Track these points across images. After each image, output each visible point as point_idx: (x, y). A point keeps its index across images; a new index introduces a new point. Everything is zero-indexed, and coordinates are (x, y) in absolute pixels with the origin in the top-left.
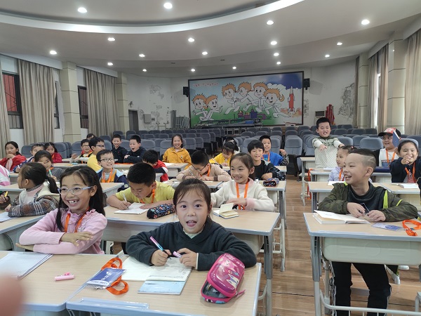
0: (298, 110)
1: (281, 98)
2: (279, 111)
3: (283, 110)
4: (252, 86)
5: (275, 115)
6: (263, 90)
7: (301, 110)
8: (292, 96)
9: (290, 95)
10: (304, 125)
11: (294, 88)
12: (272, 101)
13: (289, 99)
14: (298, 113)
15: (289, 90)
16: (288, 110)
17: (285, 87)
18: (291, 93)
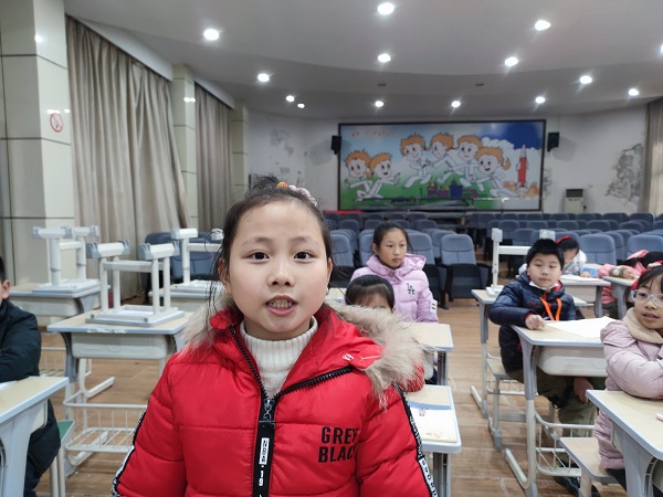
0: (533, 186)
1: (505, 164)
2: (501, 186)
3: (507, 185)
5: (494, 192)
6: (475, 148)
7: (538, 186)
8: (523, 161)
9: (521, 160)
11: (528, 146)
12: (488, 170)
13: (519, 167)
14: (532, 190)
15: (519, 151)
16: (516, 185)
17: (512, 146)
18: (523, 156)
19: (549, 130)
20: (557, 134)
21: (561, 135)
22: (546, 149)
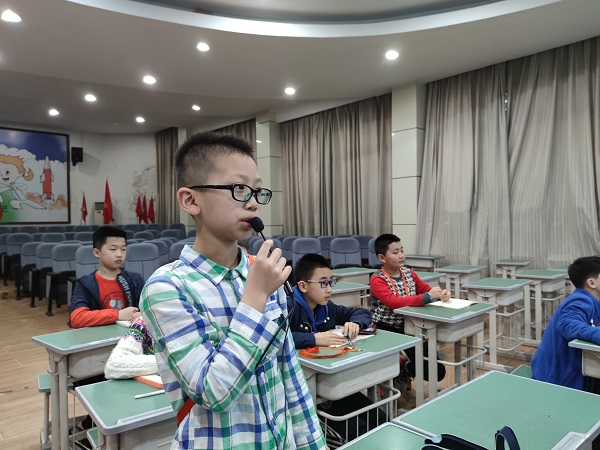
0: (60, 198)
1: (28, 175)
2: (23, 198)
3: (30, 197)
5: (15, 204)
7: (66, 198)
8: (48, 172)
9: (45, 171)
10: (73, 224)
11: (52, 158)
12: (8, 179)
13: (43, 179)
14: (59, 202)
15: (42, 162)
16: (41, 197)
17: (34, 156)
18: (46, 167)
19: (73, 144)
20: (81, 150)
21: (84, 151)
22: (71, 163)
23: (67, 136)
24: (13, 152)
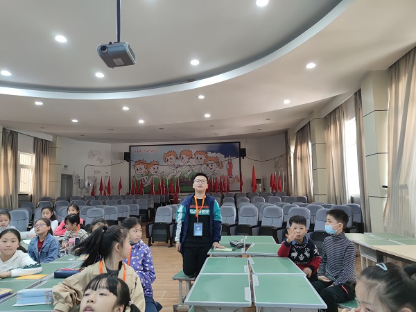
0: (236, 177)
4: (193, 154)
6: (204, 158)
7: (239, 177)
8: (230, 164)
11: (232, 156)
13: (228, 167)
14: (236, 180)
15: (227, 158)
18: (229, 161)
19: (242, 147)
21: (246, 150)
22: (241, 157)
23: (239, 142)
24: (214, 155)
